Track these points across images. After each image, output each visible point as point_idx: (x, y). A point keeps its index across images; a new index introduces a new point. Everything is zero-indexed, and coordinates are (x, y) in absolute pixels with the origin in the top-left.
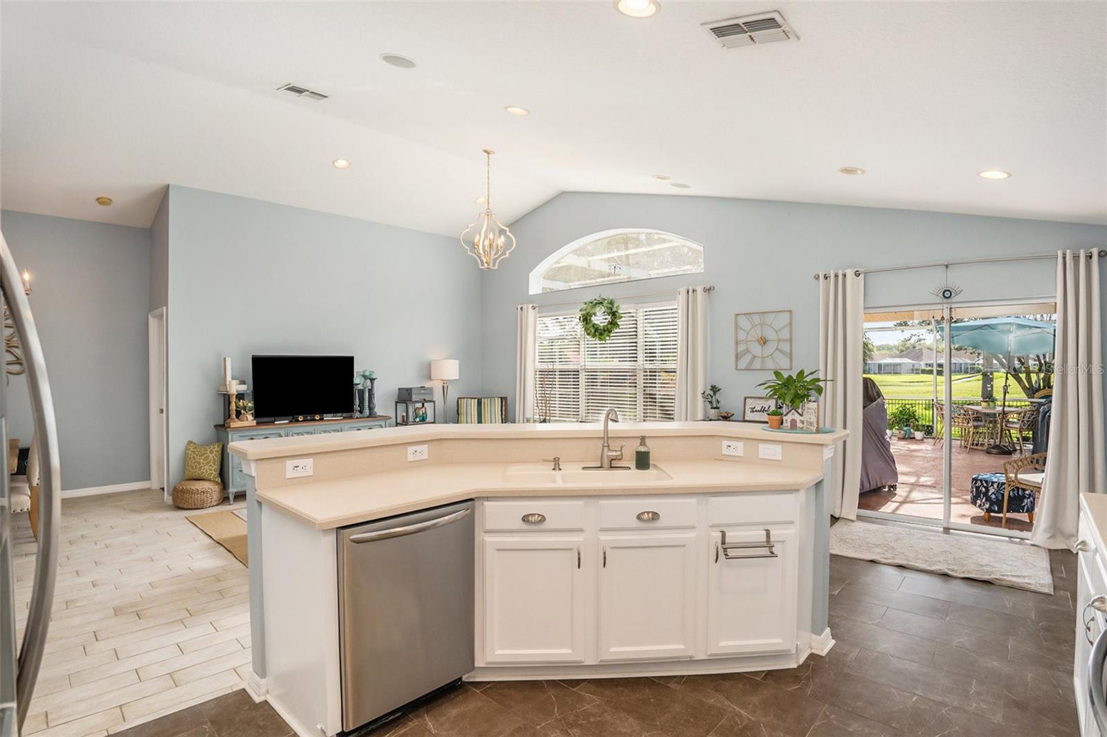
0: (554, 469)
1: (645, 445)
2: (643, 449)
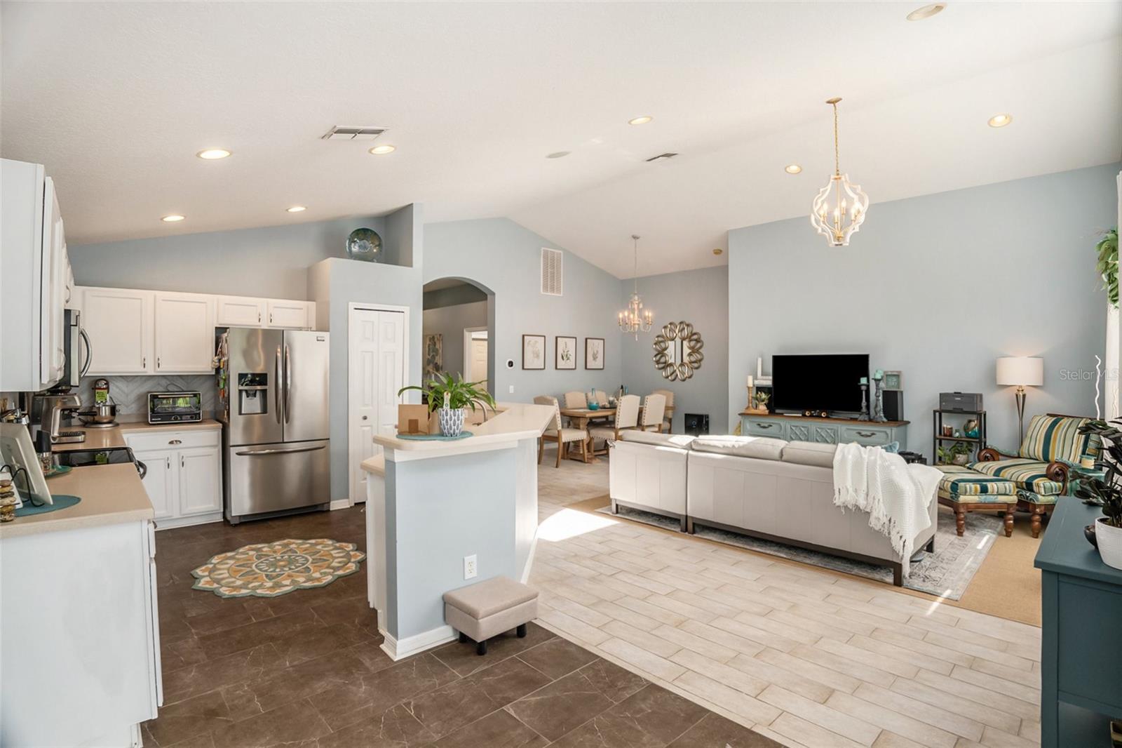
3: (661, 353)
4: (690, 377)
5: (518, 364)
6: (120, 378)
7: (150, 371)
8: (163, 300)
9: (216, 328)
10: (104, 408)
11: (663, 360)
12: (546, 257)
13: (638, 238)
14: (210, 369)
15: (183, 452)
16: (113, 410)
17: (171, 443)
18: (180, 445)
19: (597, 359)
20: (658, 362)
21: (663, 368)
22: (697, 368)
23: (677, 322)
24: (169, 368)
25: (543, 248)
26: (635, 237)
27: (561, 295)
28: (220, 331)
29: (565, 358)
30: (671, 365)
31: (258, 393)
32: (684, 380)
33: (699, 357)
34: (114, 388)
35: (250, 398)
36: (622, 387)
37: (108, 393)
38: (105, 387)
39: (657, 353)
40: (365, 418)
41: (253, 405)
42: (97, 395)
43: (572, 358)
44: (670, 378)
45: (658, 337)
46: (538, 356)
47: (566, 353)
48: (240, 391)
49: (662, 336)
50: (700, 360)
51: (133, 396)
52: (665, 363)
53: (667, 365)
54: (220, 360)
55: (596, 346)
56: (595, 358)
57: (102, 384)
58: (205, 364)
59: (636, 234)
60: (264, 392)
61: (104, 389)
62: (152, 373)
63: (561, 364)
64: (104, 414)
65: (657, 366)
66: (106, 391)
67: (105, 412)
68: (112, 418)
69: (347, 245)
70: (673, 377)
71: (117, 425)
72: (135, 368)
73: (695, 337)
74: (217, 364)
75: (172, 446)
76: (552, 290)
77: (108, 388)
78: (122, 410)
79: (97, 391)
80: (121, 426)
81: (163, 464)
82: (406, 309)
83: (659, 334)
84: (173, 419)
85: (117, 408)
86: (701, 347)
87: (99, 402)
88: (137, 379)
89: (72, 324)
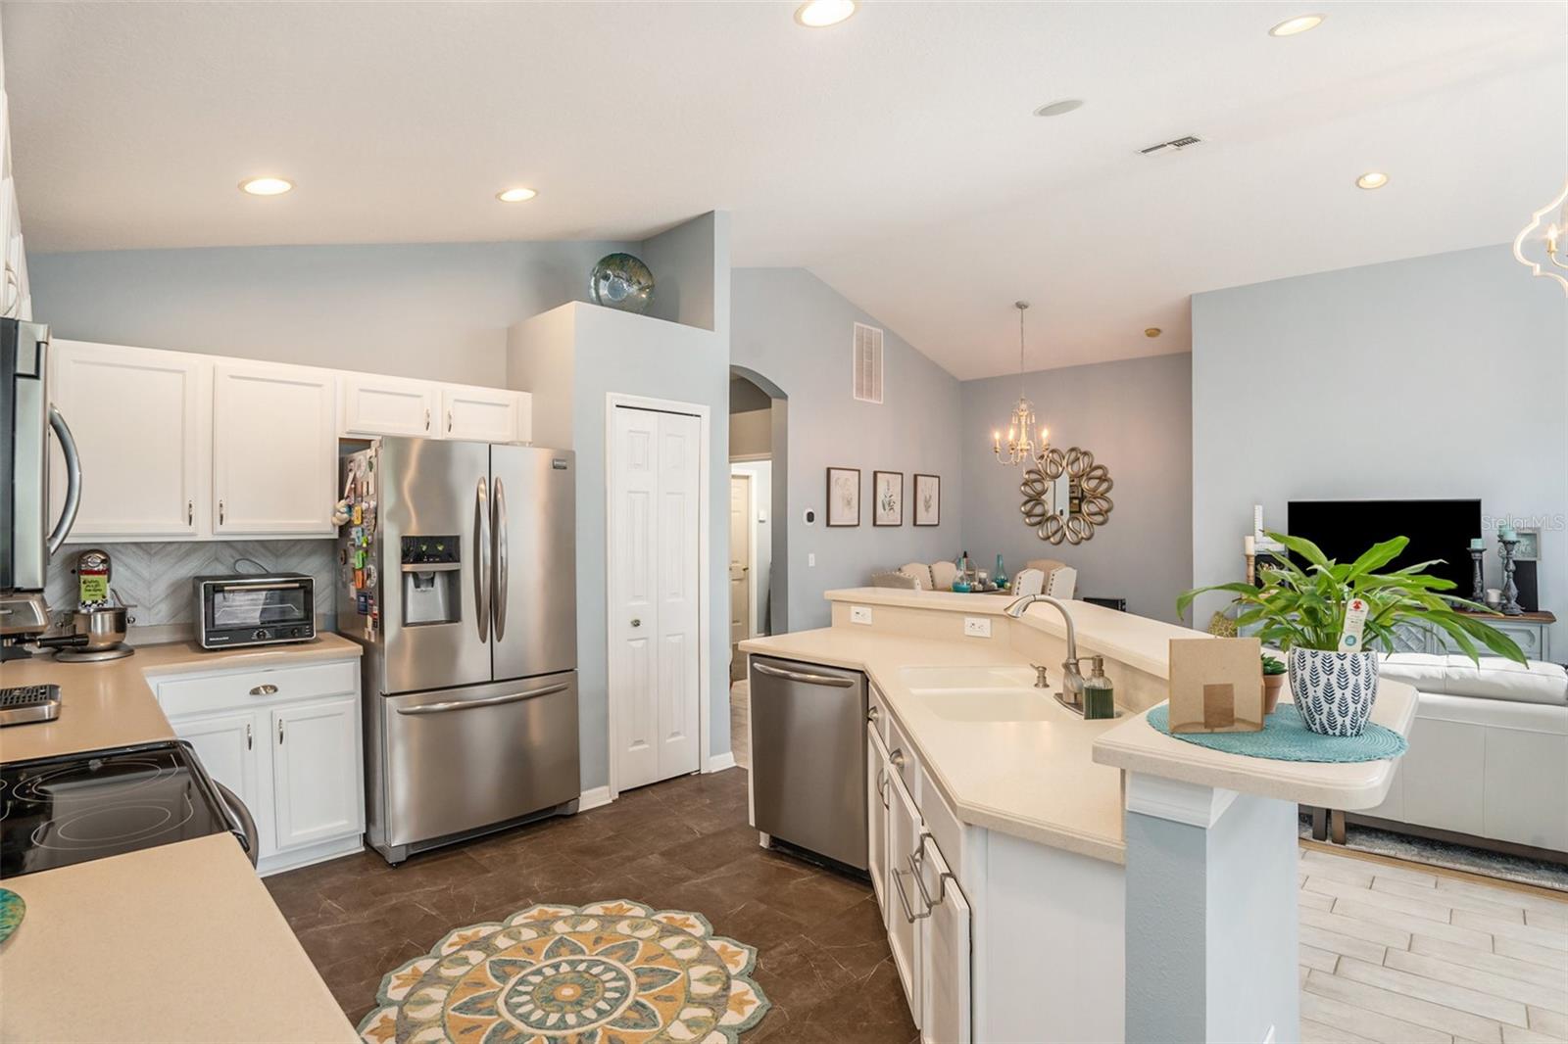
0: (1036, 685)
1: (1102, 674)
2: (1098, 683)
3: (1036, 499)
4: (1088, 539)
5: (820, 517)
6: (134, 549)
7: (203, 532)
8: (232, 377)
9: (341, 439)
10: (99, 616)
11: (1038, 510)
12: (860, 339)
13: (1026, 307)
14: (329, 528)
15: (282, 712)
16: (121, 621)
17: (255, 692)
18: (276, 697)
19: (930, 509)
20: (1029, 514)
21: (1039, 523)
22: (1102, 524)
23: (1064, 450)
24: (243, 524)
25: (856, 324)
26: (1021, 306)
27: (882, 402)
28: (351, 446)
29: (887, 507)
30: (1054, 518)
31: (438, 581)
32: (1077, 543)
33: (1105, 505)
34: (121, 569)
35: (423, 588)
36: (965, 555)
37: (109, 581)
38: (101, 567)
39: (1027, 498)
40: (636, 624)
41: (428, 603)
42: (83, 586)
43: (897, 507)
44: (1052, 539)
45: (1029, 472)
46: (849, 503)
47: (887, 499)
48: (404, 575)
49: (1038, 472)
50: (1107, 511)
51: (161, 588)
52: (1043, 515)
53: (1044, 519)
54: (350, 508)
55: (927, 487)
56: (927, 507)
57: (95, 562)
58: (318, 518)
59: (1022, 299)
60: (453, 578)
61: (98, 573)
62: (204, 535)
63: (883, 517)
64: (99, 631)
65: (1027, 520)
66: (103, 578)
67: (102, 625)
68: (117, 637)
69: (592, 284)
70: (1058, 537)
71: (130, 652)
72: (168, 525)
73: (1098, 473)
74: (346, 516)
75: (255, 699)
76: (870, 394)
77: (108, 572)
78: (140, 617)
79: (83, 577)
80: (138, 653)
81: (238, 740)
82: (705, 411)
83: (1034, 468)
84: (255, 637)
85: (130, 613)
86: (1108, 490)
87: (88, 602)
88: (170, 548)
89: (19, 370)
